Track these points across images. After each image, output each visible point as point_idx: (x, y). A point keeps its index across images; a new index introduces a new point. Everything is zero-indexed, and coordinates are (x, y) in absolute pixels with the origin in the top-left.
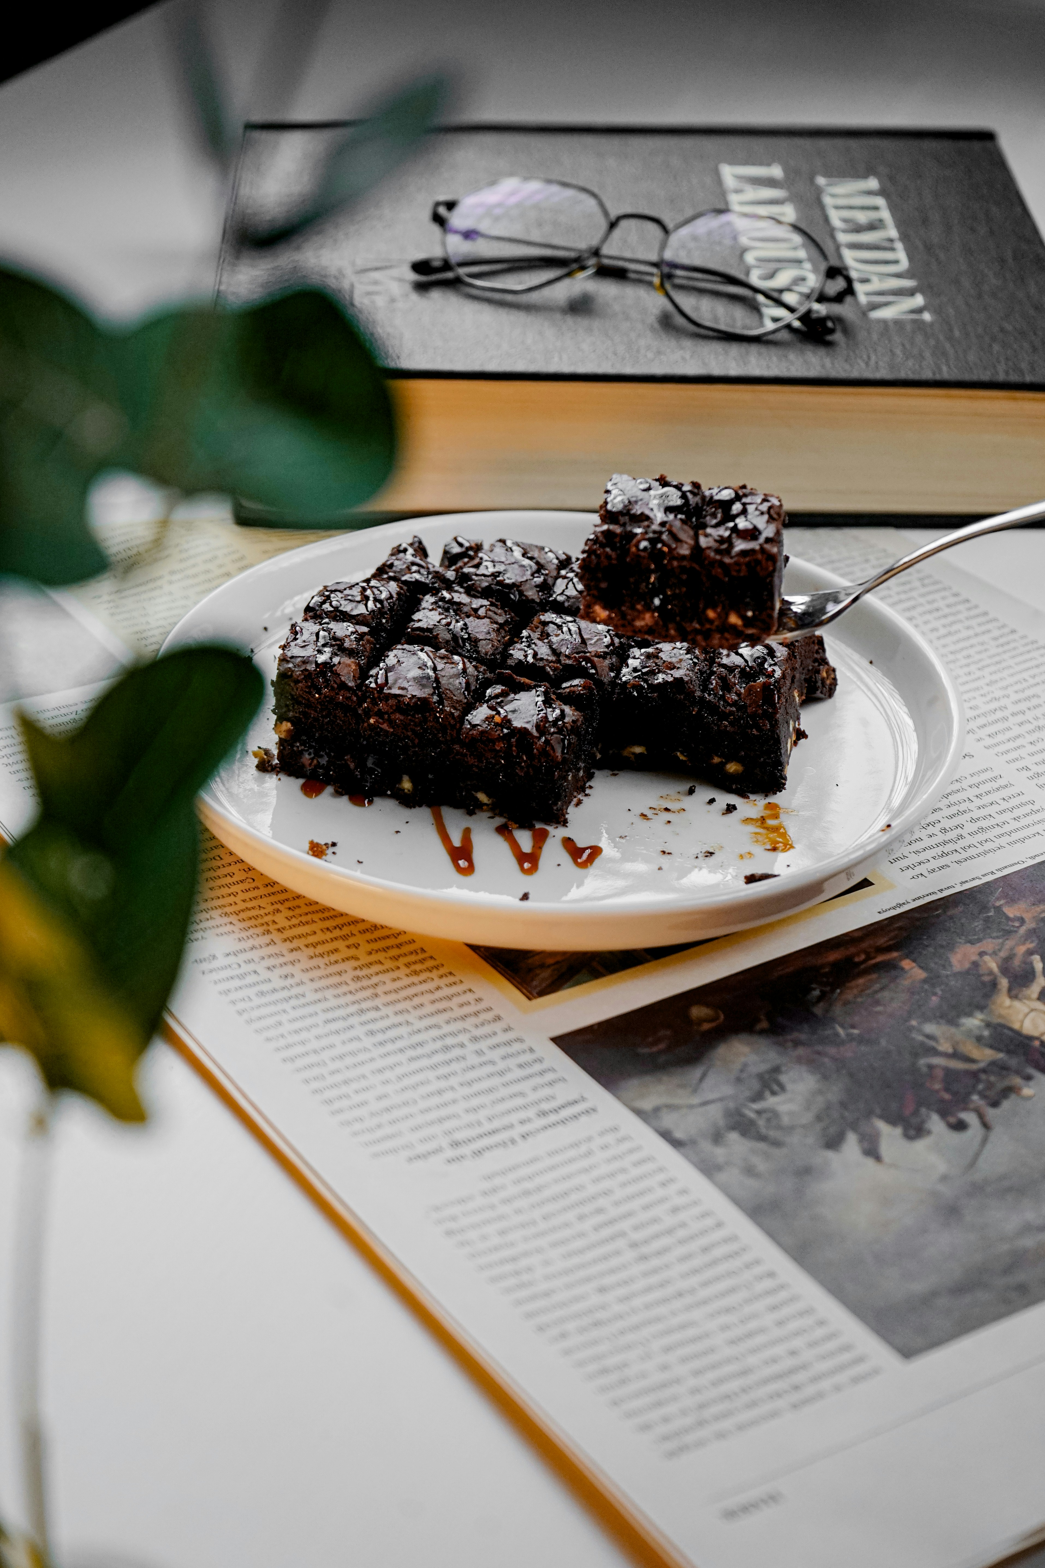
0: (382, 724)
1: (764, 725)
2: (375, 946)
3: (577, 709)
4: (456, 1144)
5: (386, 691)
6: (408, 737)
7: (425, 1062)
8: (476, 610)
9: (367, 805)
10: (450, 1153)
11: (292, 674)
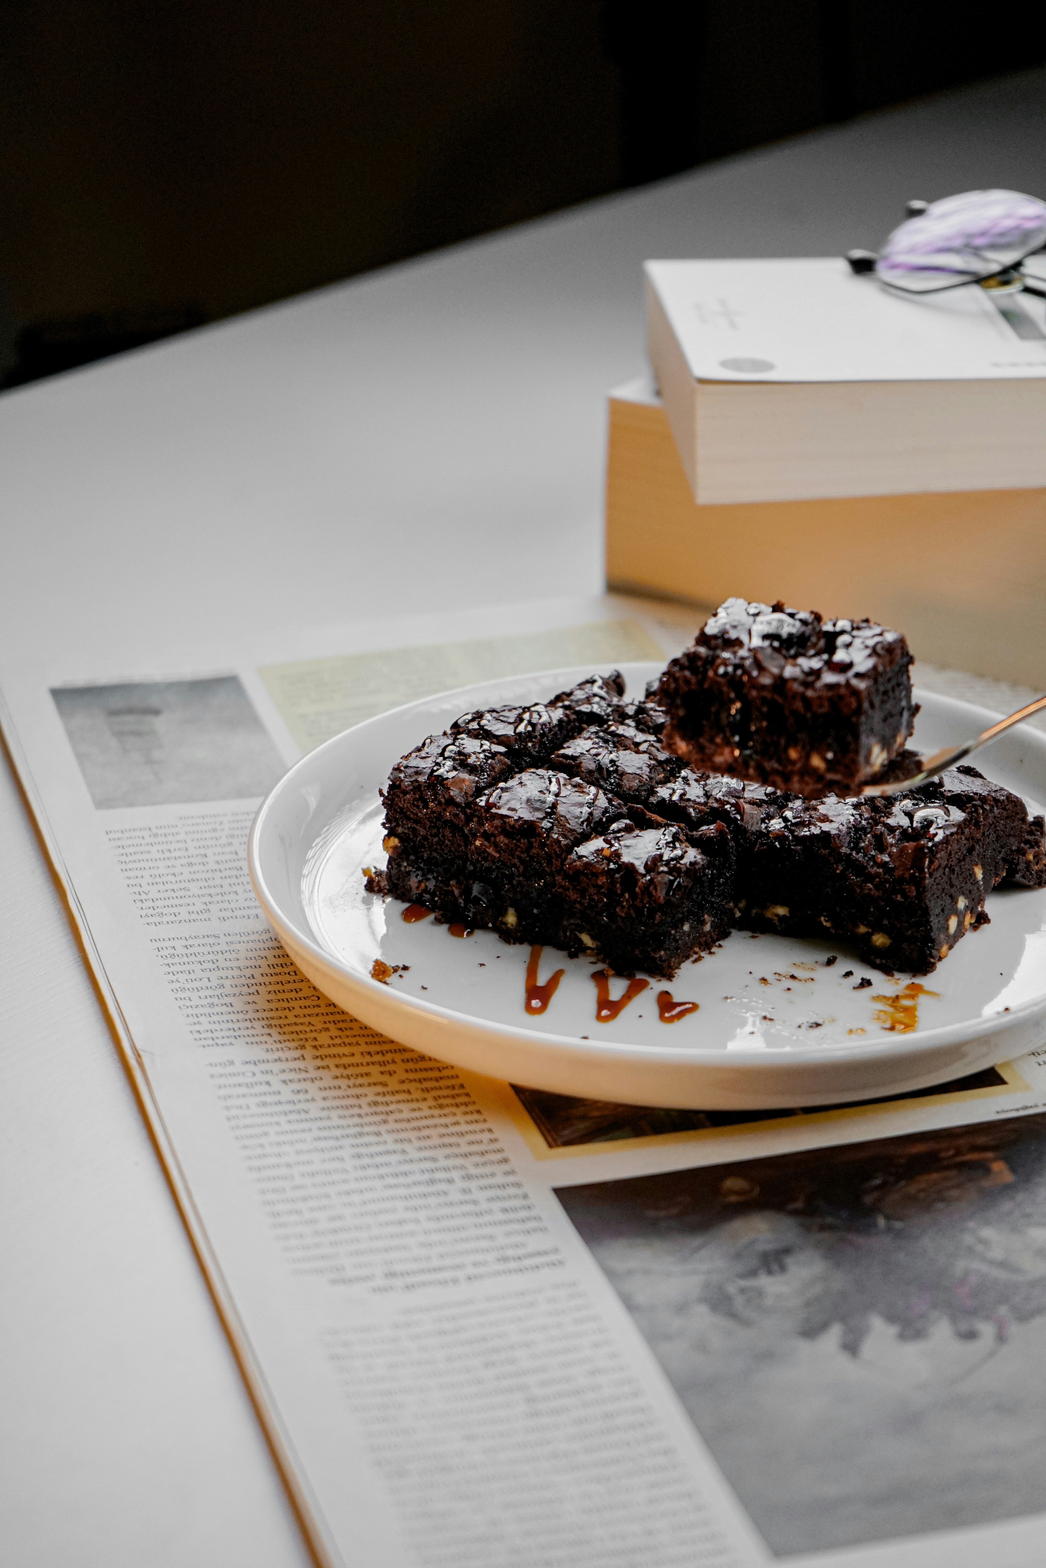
0: (489, 848)
1: (910, 891)
2: (412, 1076)
3: (703, 853)
4: (391, 1275)
5: (494, 810)
6: (514, 865)
7: (402, 1191)
8: (637, 745)
9: (465, 936)
10: (380, 1282)
11: (400, 784)
